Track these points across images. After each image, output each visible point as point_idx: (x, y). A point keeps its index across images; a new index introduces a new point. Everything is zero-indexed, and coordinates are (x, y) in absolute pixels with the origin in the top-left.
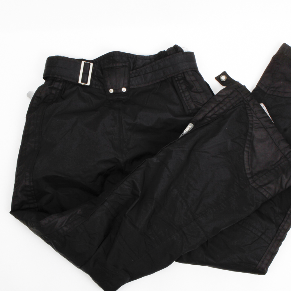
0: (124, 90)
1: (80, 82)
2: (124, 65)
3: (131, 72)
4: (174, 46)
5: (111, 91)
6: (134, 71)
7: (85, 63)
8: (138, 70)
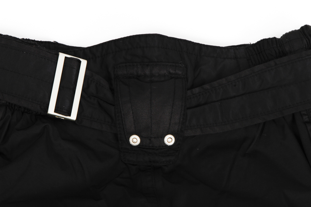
0: (170, 140)
1: (51, 110)
2: (172, 71)
3: (189, 92)
4: (302, 28)
5: (135, 140)
6: (196, 90)
7: (66, 57)
8: (207, 86)
